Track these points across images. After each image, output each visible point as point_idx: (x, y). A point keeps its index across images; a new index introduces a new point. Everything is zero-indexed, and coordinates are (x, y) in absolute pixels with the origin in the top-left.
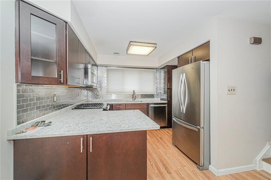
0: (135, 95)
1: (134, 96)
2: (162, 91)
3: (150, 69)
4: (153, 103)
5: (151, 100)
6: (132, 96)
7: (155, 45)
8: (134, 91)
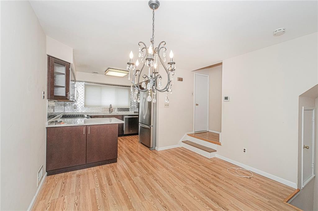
0: (112, 108)
1: (110, 109)
2: (135, 106)
3: (126, 86)
4: (127, 115)
5: (126, 113)
6: (109, 110)
7: (127, 72)
8: (111, 105)
